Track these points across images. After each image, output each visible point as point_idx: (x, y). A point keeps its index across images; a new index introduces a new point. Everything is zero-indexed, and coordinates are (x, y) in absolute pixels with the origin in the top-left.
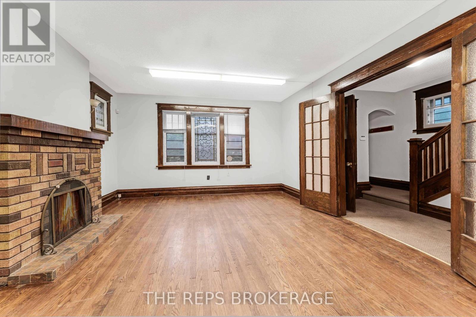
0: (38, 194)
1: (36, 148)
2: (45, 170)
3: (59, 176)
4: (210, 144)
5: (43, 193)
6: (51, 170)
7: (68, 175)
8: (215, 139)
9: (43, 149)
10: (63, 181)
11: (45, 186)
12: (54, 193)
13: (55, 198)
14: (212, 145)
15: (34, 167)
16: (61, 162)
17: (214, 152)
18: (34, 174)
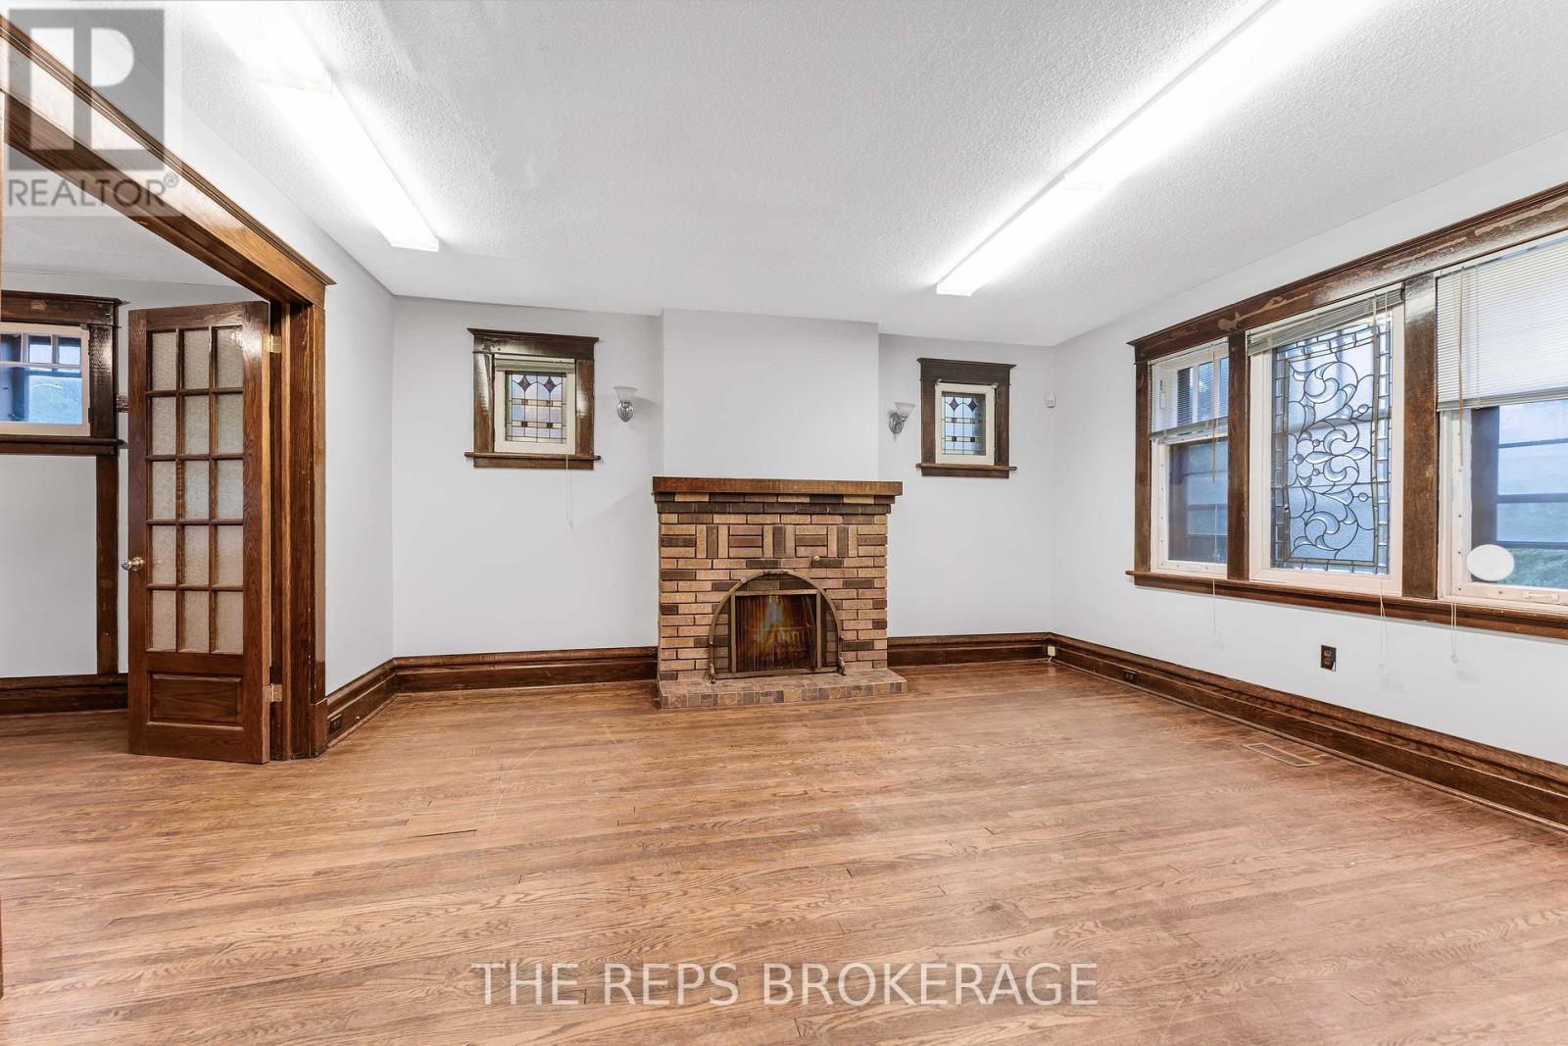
0: (708, 586)
1: (706, 517)
2: (723, 551)
3: (752, 563)
4: (1352, 476)
5: (717, 587)
6: (734, 552)
7: (775, 564)
8: (1381, 446)
9: (717, 519)
10: (759, 572)
11: (722, 576)
12: (738, 590)
13: (737, 598)
14: (1365, 477)
15: (702, 545)
16: (758, 539)
17: (1376, 517)
18: (702, 555)
